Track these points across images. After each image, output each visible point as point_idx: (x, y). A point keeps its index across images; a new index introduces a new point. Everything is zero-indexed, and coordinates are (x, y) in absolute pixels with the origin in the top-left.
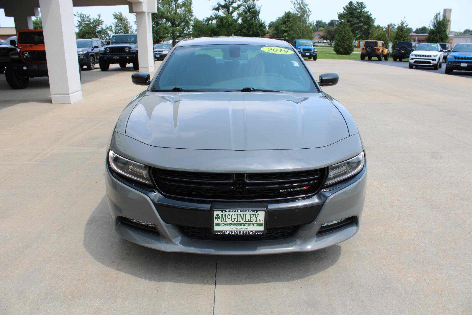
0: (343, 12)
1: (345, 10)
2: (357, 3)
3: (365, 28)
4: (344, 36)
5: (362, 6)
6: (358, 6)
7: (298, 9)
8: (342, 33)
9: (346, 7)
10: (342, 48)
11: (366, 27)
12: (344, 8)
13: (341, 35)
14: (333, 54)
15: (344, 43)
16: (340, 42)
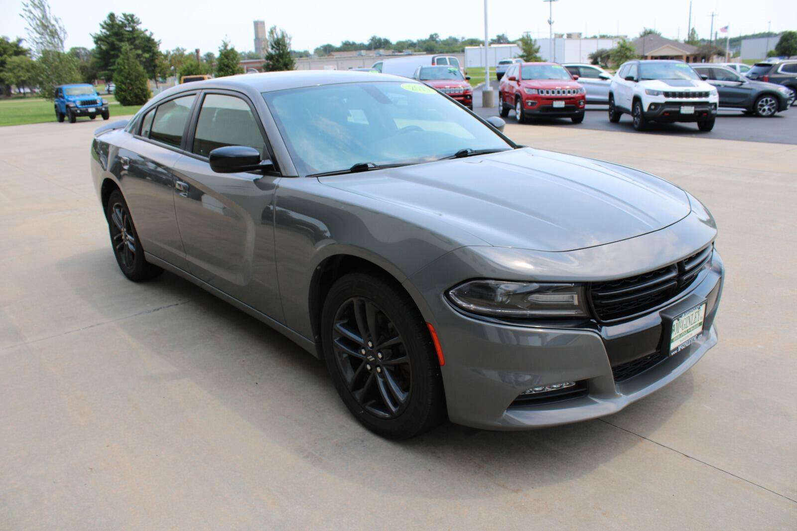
0: (101, 32)
1: (103, 28)
2: (124, 15)
3: (145, 58)
4: (129, 74)
5: (133, 21)
6: (128, 20)
7: (38, 29)
8: (125, 68)
9: (105, 23)
10: (130, 94)
11: (147, 55)
12: (101, 25)
13: (125, 72)
14: (116, 106)
15: (132, 85)
16: (124, 84)
